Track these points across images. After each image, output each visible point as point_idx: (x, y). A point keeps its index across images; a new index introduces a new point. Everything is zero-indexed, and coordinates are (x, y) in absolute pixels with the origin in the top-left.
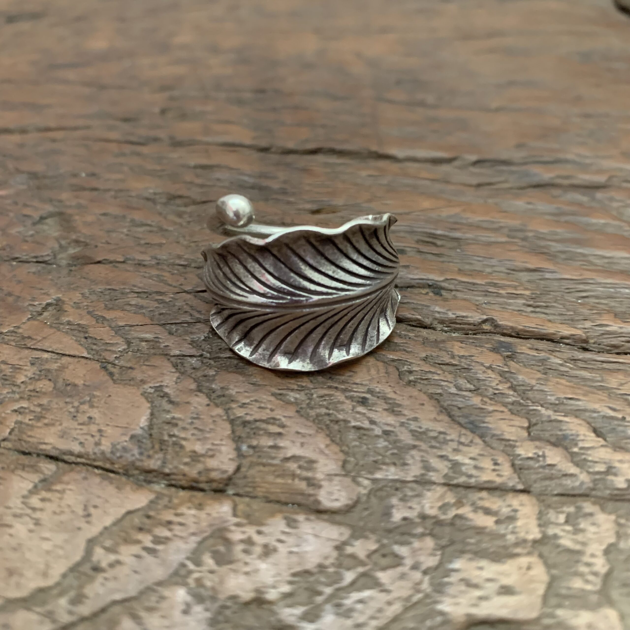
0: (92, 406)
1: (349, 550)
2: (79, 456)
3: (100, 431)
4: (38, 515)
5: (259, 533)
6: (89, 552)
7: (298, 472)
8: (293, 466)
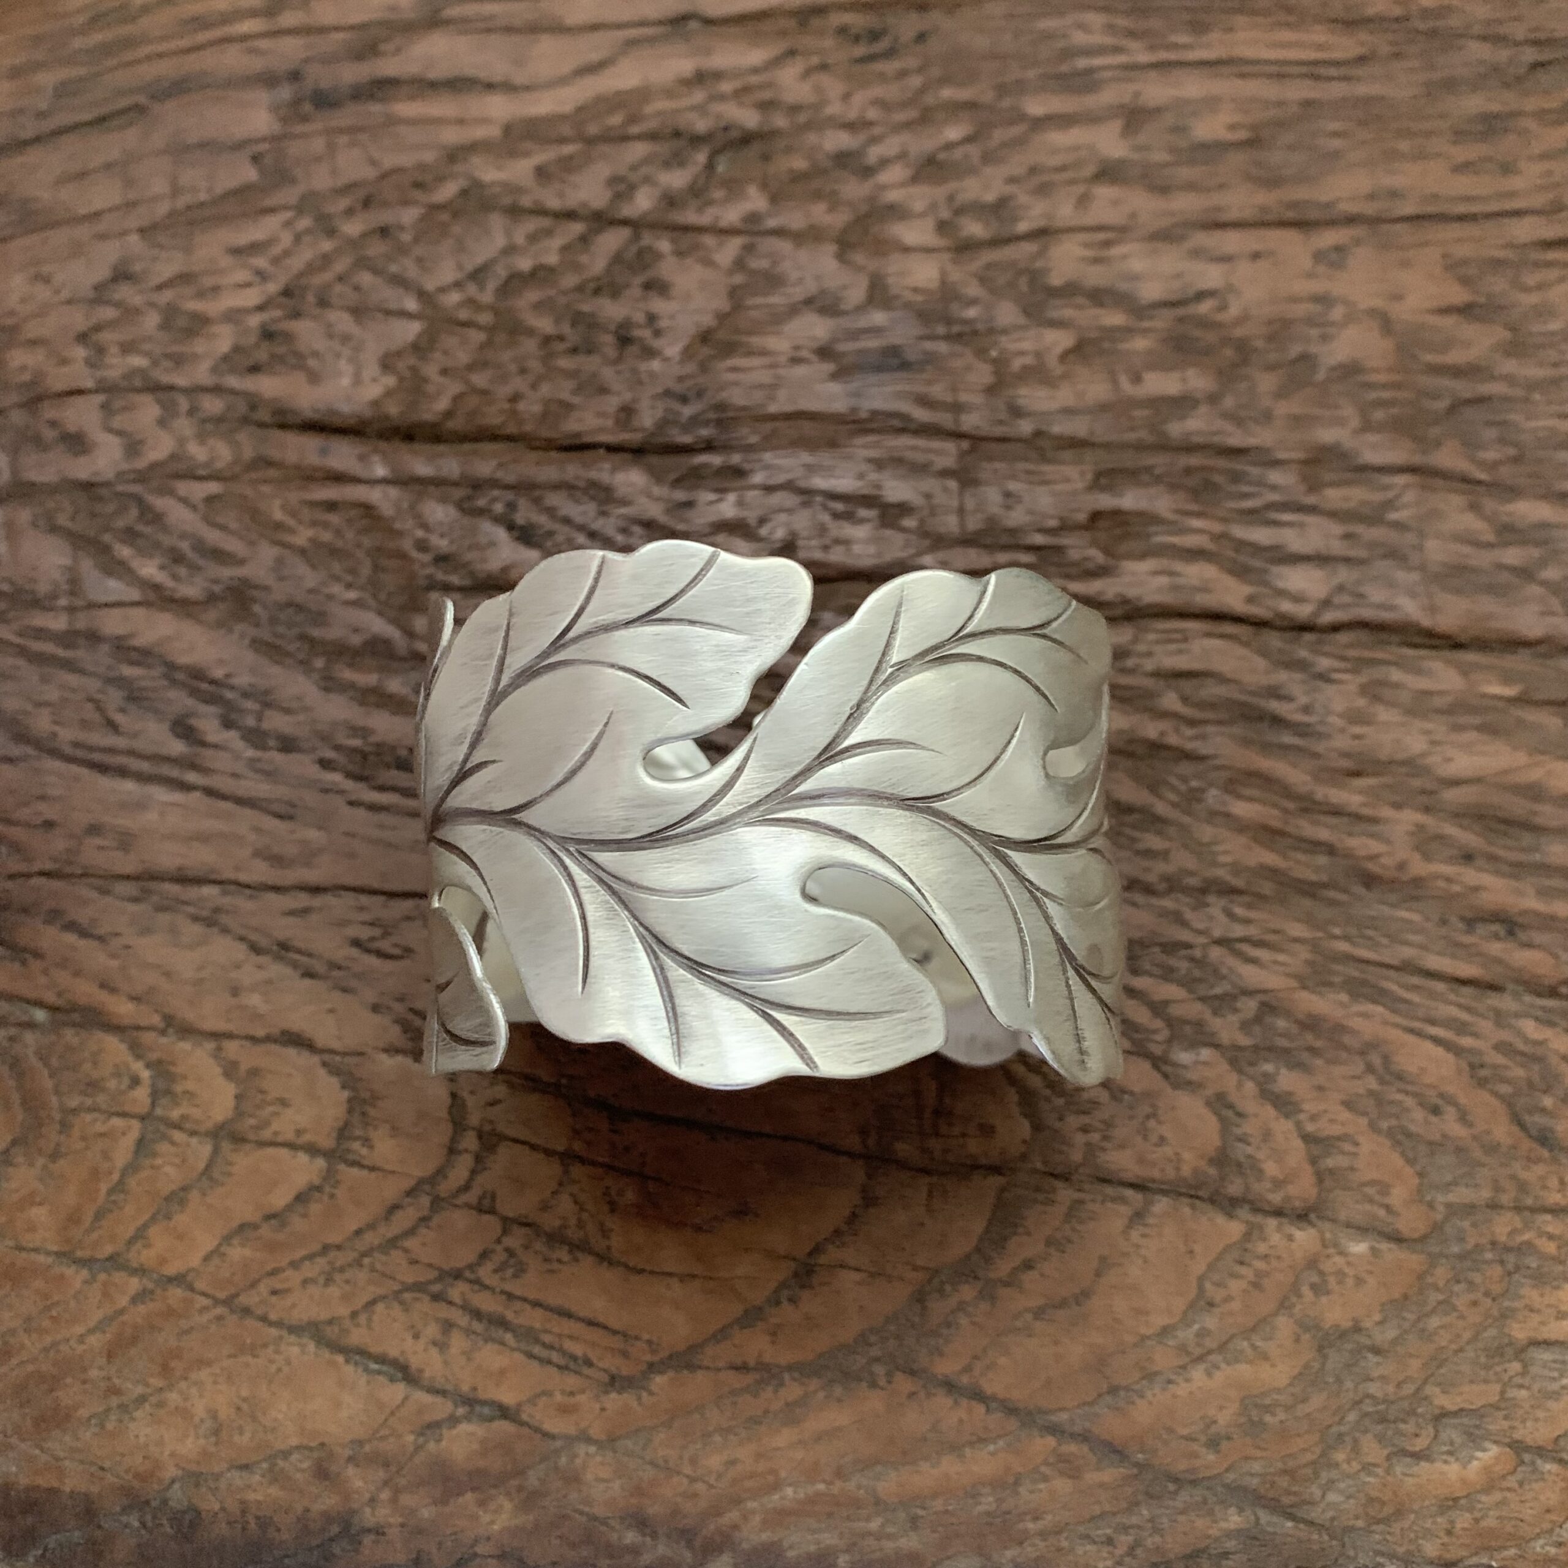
0: (1160, 1122)
1: (1429, 1280)
2: (1163, 1183)
3: (1177, 1154)
4: (1143, 1252)
5: (1349, 1264)
6: (1201, 1289)
7: (1377, 1198)
8: (1370, 1191)
